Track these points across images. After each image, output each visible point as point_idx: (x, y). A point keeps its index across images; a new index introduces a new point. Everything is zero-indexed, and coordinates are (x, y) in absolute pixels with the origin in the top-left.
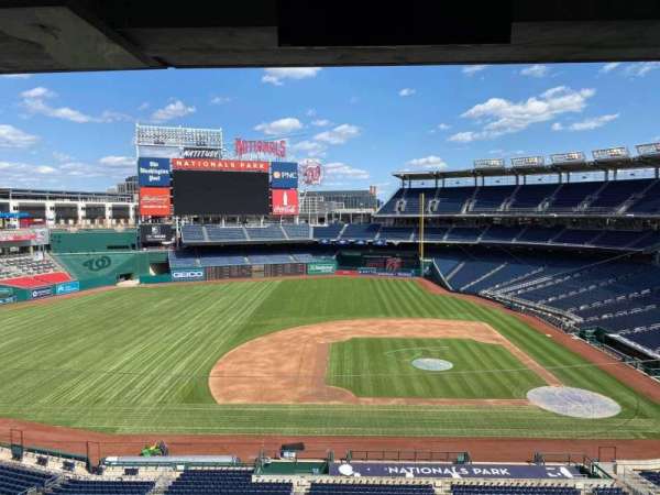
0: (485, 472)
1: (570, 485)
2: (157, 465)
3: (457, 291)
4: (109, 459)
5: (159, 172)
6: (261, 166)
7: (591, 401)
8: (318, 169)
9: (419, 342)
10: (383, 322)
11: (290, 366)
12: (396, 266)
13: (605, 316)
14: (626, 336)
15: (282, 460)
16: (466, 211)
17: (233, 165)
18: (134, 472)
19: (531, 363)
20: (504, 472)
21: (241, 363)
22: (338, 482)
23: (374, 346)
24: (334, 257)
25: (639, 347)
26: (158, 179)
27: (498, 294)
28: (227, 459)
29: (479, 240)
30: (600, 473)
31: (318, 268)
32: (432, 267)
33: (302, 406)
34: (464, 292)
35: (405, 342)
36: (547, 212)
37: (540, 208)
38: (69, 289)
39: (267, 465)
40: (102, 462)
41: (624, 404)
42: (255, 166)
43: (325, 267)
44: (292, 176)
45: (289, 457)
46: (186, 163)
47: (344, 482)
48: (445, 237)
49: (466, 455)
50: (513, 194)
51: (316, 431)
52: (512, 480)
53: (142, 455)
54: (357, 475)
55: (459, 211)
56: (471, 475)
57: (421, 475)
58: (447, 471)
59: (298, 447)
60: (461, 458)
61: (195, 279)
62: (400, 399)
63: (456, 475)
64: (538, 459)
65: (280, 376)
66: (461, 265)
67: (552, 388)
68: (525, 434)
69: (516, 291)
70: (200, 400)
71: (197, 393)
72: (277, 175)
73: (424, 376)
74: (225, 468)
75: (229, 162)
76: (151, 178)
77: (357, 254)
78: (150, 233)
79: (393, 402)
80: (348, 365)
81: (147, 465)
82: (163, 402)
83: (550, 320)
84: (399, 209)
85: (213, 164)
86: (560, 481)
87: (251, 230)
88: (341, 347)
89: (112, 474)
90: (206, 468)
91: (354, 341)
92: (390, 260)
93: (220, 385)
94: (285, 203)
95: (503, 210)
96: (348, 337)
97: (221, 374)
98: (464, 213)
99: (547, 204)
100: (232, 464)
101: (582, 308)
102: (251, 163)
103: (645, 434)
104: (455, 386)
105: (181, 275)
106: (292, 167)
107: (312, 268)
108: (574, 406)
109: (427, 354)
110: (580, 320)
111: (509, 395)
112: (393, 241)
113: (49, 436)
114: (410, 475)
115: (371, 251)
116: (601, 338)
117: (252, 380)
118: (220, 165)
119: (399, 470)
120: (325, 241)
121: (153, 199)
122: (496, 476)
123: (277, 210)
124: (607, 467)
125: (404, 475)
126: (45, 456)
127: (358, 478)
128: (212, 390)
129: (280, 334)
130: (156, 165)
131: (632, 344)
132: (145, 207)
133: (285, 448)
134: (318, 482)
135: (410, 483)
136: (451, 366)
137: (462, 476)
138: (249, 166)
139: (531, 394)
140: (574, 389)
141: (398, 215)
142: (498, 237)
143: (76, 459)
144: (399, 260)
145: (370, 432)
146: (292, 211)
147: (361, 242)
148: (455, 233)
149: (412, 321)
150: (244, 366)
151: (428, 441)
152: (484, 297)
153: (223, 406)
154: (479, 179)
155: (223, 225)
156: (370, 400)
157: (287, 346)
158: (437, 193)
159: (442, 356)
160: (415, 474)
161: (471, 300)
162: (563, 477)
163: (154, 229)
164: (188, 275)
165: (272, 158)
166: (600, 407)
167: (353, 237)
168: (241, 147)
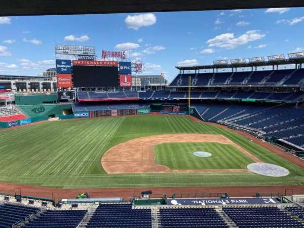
0: (236, 201)
1: (275, 206)
2: (86, 202)
3: (207, 121)
4: (63, 200)
5: (66, 67)
6: (114, 64)
7: (276, 169)
8: (141, 65)
9: (195, 144)
10: (176, 135)
11: (138, 156)
12: (177, 110)
13: (275, 131)
14: (286, 140)
15: (143, 199)
16: (210, 84)
17: (101, 63)
18: (76, 206)
19: (246, 153)
20: (245, 201)
21: (115, 155)
22: (171, 208)
23: (174, 146)
24: (149, 106)
25: (293, 145)
26: (66, 70)
27: (226, 122)
28: (118, 199)
29: (216, 98)
30: (286, 200)
31: (142, 111)
32: (194, 110)
33: (147, 174)
34: (210, 121)
35: (188, 145)
36: (247, 85)
37: (243, 83)
38: (26, 122)
39: (136, 201)
40: (60, 201)
41: (290, 170)
42: (111, 64)
43: (145, 111)
44: (128, 68)
45: (146, 197)
46: (79, 62)
47: (174, 208)
48: (200, 96)
49: (226, 194)
50: (231, 76)
51: (156, 185)
52: (249, 205)
53: (77, 198)
54: (180, 204)
55: (206, 84)
56: (231, 203)
57: (208, 204)
58: (219, 202)
59: (149, 193)
60: (224, 196)
61: (85, 117)
62: (191, 170)
63: (224, 203)
64: (258, 195)
65: (134, 161)
66: (208, 109)
67: (257, 164)
68: (249, 184)
69: (234, 120)
70: (99, 172)
71: (97, 170)
72: (122, 68)
73: (200, 159)
74: (117, 203)
75: (99, 62)
76: (62, 70)
77: (160, 105)
78: (63, 95)
79: (188, 171)
80: (164, 155)
81: (81, 202)
82: (82, 174)
83: (251, 133)
84: (179, 84)
85: (92, 63)
86: (270, 205)
87: (110, 93)
88: (159, 147)
89: (66, 207)
90: (109, 203)
91: (165, 144)
92: (175, 107)
93: (108, 165)
94: (126, 81)
95: (227, 84)
96: (162, 142)
97: (106, 160)
98: (208, 85)
99: (247, 81)
100: (120, 201)
101: (265, 128)
103: (302, 183)
104: (214, 164)
105: (78, 115)
106: (129, 64)
107: (139, 111)
108: (269, 171)
109: (199, 150)
110: (265, 133)
111: (239, 167)
112: (176, 99)
113: (32, 190)
114: (203, 204)
115: (166, 103)
116: (275, 141)
117: (121, 163)
118: (95, 63)
119: (198, 202)
120: (145, 99)
121: (64, 80)
122: (242, 203)
123: (122, 84)
124: (289, 198)
125: (201, 204)
126: (32, 200)
127: (180, 206)
128: (104, 168)
129: (130, 142)
130: (64, 63)
131: (290, 143)
132: (60, 83)
133: (143, 193)
134: (162, 208)
135: (204, 207)
136: (210, 155)
137: (227, 203)
138: (108, 63)
139: (249, 166)
140: (267, 164)
141: (178, 86)
143: (47, 200)
144: (179, 107)
145: (180, 185)
146: (129, 85)
147: (161, 99)
148: (205, 94)
149: (189, 135)
150: (117, 156)
151: (207, 188)
152: (219, 124)
153: (111, 175)
154: (215, 69)
155: (97, 91)
156: (177, 170)
157: (134, 147)
158: (196, 76)
159: (206, 150)
160: (206, 203)
161: (214, 125)
162: (271, 203)
163: (64, 94)
164: (82, 115)
166: (280, 172)
167: (158, 97)
168: (105, 54)
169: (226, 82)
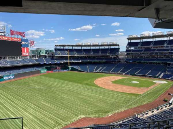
6: (19, 40)
8: (33, 42)
12: (59, 69)
16: (76, 54)
17: (10, 39)
29: (81, 61)
31: (43, 71)
32: (72, 68)
42: (17, 39)
43: (44, 71)
44: (27, 43)
55: (74, 54)
72: (23, 43)
75: (9, 37)
77: (49, 66)
85: (4, 38)
87: (17, 61)
92: (58, 67)
94: (26, 52)
102: (16, 38)
105: (7, 78)
106: (27, 41)
112: (62, 62)
115: (53, 65)
118: (6, 38)
120: (42, 63)
123: (24, 54)
138: (15, 39)
141: (60, 55)
142: (85, 60)
144: (60, 67)
146: (27, 54)
147: (53, 63)
148: (73, 59)
155: (7, 59)
164: (9, 77)
165: (21, 37)
167: (50, 62)
168: (12, 33)
169: (83, 53)
